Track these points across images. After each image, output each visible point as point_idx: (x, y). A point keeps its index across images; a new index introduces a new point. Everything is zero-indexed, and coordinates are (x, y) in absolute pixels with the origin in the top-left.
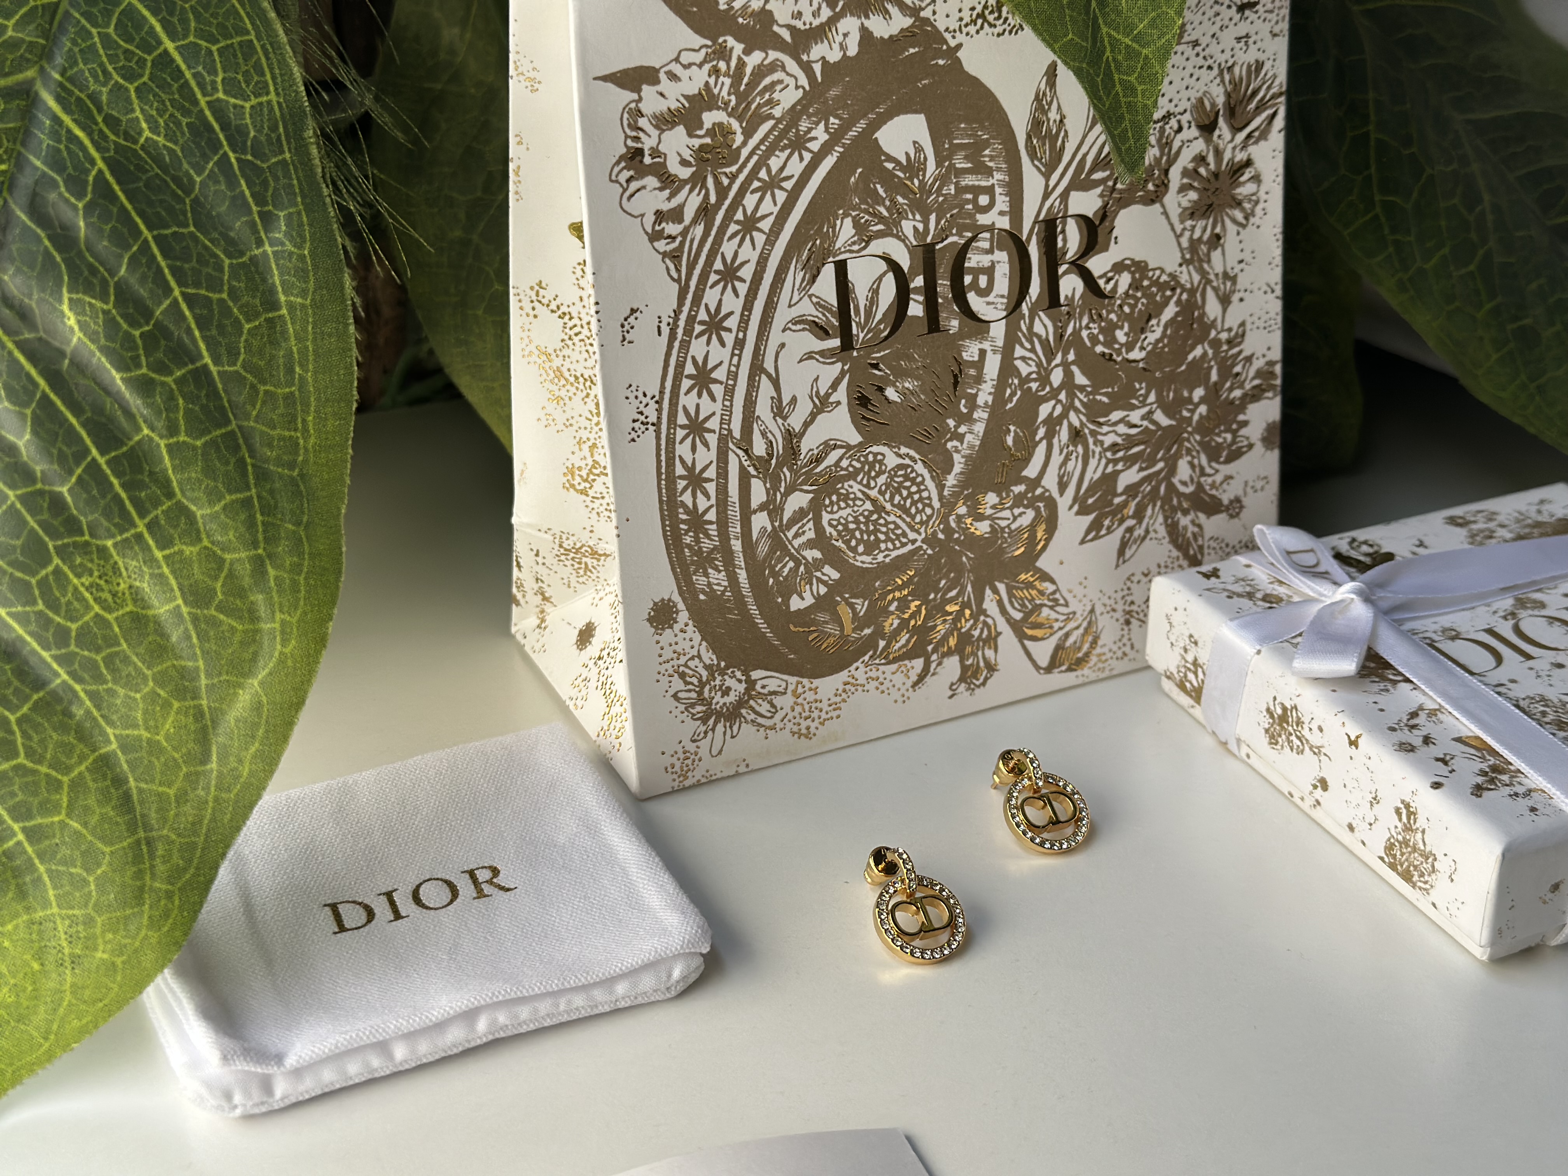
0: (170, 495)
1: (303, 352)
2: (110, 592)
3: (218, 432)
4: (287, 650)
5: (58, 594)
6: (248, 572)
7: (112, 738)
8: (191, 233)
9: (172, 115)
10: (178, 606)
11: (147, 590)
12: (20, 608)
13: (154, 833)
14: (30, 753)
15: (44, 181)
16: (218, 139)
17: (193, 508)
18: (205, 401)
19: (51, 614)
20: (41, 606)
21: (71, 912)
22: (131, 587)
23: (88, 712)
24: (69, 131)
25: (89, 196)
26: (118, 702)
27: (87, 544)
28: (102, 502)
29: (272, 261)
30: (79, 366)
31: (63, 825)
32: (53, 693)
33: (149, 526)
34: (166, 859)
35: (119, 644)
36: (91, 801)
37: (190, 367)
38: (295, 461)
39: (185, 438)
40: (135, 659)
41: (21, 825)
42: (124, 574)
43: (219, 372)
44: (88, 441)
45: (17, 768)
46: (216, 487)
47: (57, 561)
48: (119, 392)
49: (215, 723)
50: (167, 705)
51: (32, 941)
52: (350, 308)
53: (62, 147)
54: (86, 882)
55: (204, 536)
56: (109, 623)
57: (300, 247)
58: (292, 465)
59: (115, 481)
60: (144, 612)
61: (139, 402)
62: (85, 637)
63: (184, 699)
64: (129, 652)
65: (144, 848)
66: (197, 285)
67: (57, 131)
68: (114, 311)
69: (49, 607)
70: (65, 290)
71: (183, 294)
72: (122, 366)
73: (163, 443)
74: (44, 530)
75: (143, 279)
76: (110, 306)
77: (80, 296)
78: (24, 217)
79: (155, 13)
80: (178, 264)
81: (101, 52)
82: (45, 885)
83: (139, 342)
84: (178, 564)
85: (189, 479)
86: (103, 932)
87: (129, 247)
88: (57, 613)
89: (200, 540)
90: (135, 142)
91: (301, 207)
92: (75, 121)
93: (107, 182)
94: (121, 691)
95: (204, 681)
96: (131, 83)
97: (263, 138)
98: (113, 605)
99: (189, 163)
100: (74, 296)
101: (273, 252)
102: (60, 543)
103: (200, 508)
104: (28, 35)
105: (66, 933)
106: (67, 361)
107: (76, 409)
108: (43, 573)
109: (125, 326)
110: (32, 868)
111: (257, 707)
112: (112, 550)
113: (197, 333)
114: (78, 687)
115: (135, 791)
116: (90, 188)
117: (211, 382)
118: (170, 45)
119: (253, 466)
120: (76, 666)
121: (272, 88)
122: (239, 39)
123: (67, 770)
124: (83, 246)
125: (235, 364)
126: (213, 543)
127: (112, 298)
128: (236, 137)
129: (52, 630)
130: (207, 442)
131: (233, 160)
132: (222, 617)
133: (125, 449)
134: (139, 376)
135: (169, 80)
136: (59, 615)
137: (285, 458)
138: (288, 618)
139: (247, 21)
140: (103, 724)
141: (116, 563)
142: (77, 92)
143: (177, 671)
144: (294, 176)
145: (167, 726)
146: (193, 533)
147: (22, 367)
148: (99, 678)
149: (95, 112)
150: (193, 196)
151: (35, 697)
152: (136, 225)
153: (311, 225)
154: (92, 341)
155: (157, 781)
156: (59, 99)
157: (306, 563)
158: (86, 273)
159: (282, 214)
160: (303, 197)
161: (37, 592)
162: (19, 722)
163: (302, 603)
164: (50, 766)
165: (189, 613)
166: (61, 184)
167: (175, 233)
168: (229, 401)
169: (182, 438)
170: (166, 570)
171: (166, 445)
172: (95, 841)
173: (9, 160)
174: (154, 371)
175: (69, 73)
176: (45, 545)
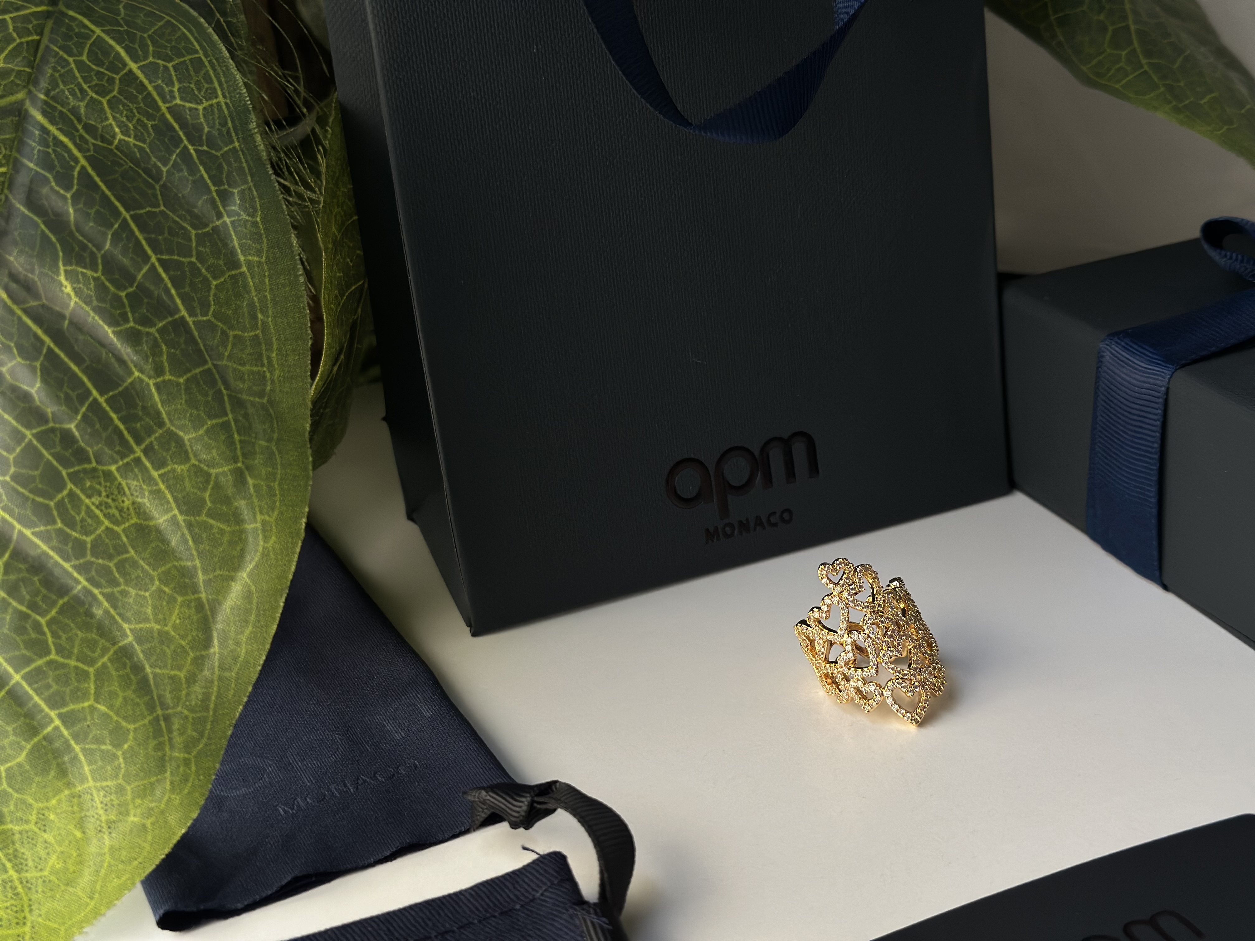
0: (161, 424)
1: (263, 300)
2: (117, 508)
3: (198, 371)
4: (269, 545)
5: (73, 513)
6: (231, 483)
7: (128, 632)
8: (162, 212)
9: (139, 120)
10: (175, 516)
11: (148, 505)
12: (42, 528)
13: (170, 711)
14: (60, 650)
15: (37, 180)
16: (179, 135)
17: (181, 434)
18: (183, 346)
19: (68, 531)
20: (60, 525)
21: (104, 784)
22: (134, 503)
23: (106, 612)
24: (55, 138)
25: (75, 187)
26: (131, 600)
27: (94, 470)
28: (104, 435)
29: (231, 228)
30: (77, 326)
31: (92, 709)
32: (76, 598)
33: (146, 452)
34: (182, 733)
35: (127, 552)
36: (115, 687)
37: (170, 319)
38: (264, 390)
39: (170, 377)
40: (142, 562)
41: (57, 712)
42: (127, 492)
43: (194, 322)
44: (89, 385)
45: (50, 663)
46: (199, 415)
47: (70, 486)
48: (112, 344)
49: (214, 611)
50: (172, 600)
51: (74, 813)
52: (299, 262)
53: (50, 150)
54: (115, 756)
55: (191, 456)
56: (119, 535)
57: (253, 216)
58: (261, 394)
59: (114, 416)
60: (147, 523)
61: (129, 350)
62: (98, 548)
63: (186, 594)
64: (136, 557)
65: (163, 723)
66: (171, 252)
67: (45, 139)
68: (103, 278)
69: (66, 525)
70: (61, 264)
71: (159, 260)
72: (113, 322)
73: (151, 382)
74: (57, 461)
75: (125, 252)
76: (99, 274)
77: (74, 267)
78: (22, 208)
79: (119, 43)
80: (153, 236)
81: (77, 75)
82: (81, 762)
83: (125, 301)
84: (170, 479)
85: (176, 410)
86: (133, 799)
87: (112, 225)
88: (73, 528)
89: (187, 459)
90: (111, 143)
91: (251, 184)
92: (60, 130)
93: (89, 175)
94: (133, 592)
95: (201, 577)
96: (104, 97)
97: (215, 133)
98: (119, 518)
99: (156, 157)
100: (69, 268)
101: (232, 222)
102: (71, 470)
103: (187, 433)
104: (16, 65)
105: (102, 803)
106: (67, 322)
107: (77, 358)
108: (59, 496)
109: (112, 289)
110: (69, 747)
111: (248, 596)
112: (116, 473)
113: (173, 291)
114: (96, 591)
115: (151, 676)
116: (75, 181)
117: (188, 331)
118: (133, 66)
119: (229, 396)
120: (93, 573)
121: (219, 93)
122: (190, 57)
123: (91, 662)
124: (73, 228)
125: (206, 314)
126: (200, 461)
127: (100, 267)
128: (194, 134)
129: (70, 545)
130: (188, 379)
131: (192, 151)
132: (211, 521)
133: (120, 389)
134: (127, 329)
135: (135, 92)
136: (75, 531)
137: (255, 388)
138: (267, 518)
139: (195, 44)
140: (120, 621)
141: (120, 484)
142: (59, 107)
143: (179, 571)
144: (243, 160)
145: (174, 618)
146: (182, 454)
147: (29, 328)
148: (113, 582)
149: (76, 122)
150: (162, 182)
151: (61, 602)
152: (116, 208)
153: (261, 198)
154: (87, 303)
155: (169, 667)
156: (45, 113)
157: (279, 471)
158: (77, 249)
159: (236, 191)
160: (252, 176)
161: (55, 513)
162: (49, 624)
163: (278, 504)
164: (78, 660)
165: (184, 521)
166: (52, 180)
167: (149, 211)
168: (204, 345)
169: (167, 377)
170: (162, 486)
171: (154, 384)
172: (120, 720)
173: (7, 164)
174: (139, 325)
175: (52, 93)
176: (60, 473)
